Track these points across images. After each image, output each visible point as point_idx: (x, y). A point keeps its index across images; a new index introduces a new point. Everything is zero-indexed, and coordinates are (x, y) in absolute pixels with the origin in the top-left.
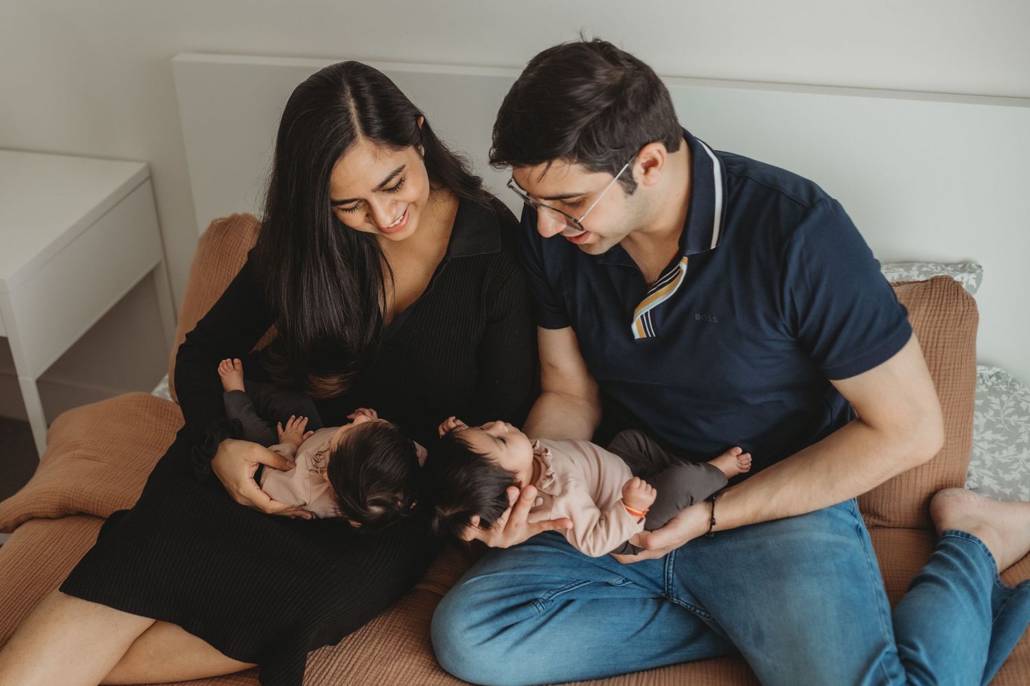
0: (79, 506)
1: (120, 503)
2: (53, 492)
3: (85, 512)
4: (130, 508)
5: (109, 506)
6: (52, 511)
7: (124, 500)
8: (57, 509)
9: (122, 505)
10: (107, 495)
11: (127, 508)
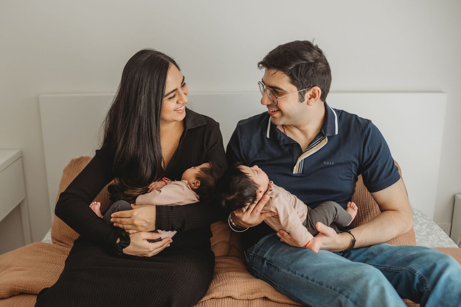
0: (21, 288)
1: (44, 285)
2: (5, 284)
3: (24, 292)
4: (50, 287)
5: (38, 286)
6: (5, 294)
7: (46, 283)
8: (8, 292)
9: (45, 286)
10: (37, 281)
11: (48, 287)
